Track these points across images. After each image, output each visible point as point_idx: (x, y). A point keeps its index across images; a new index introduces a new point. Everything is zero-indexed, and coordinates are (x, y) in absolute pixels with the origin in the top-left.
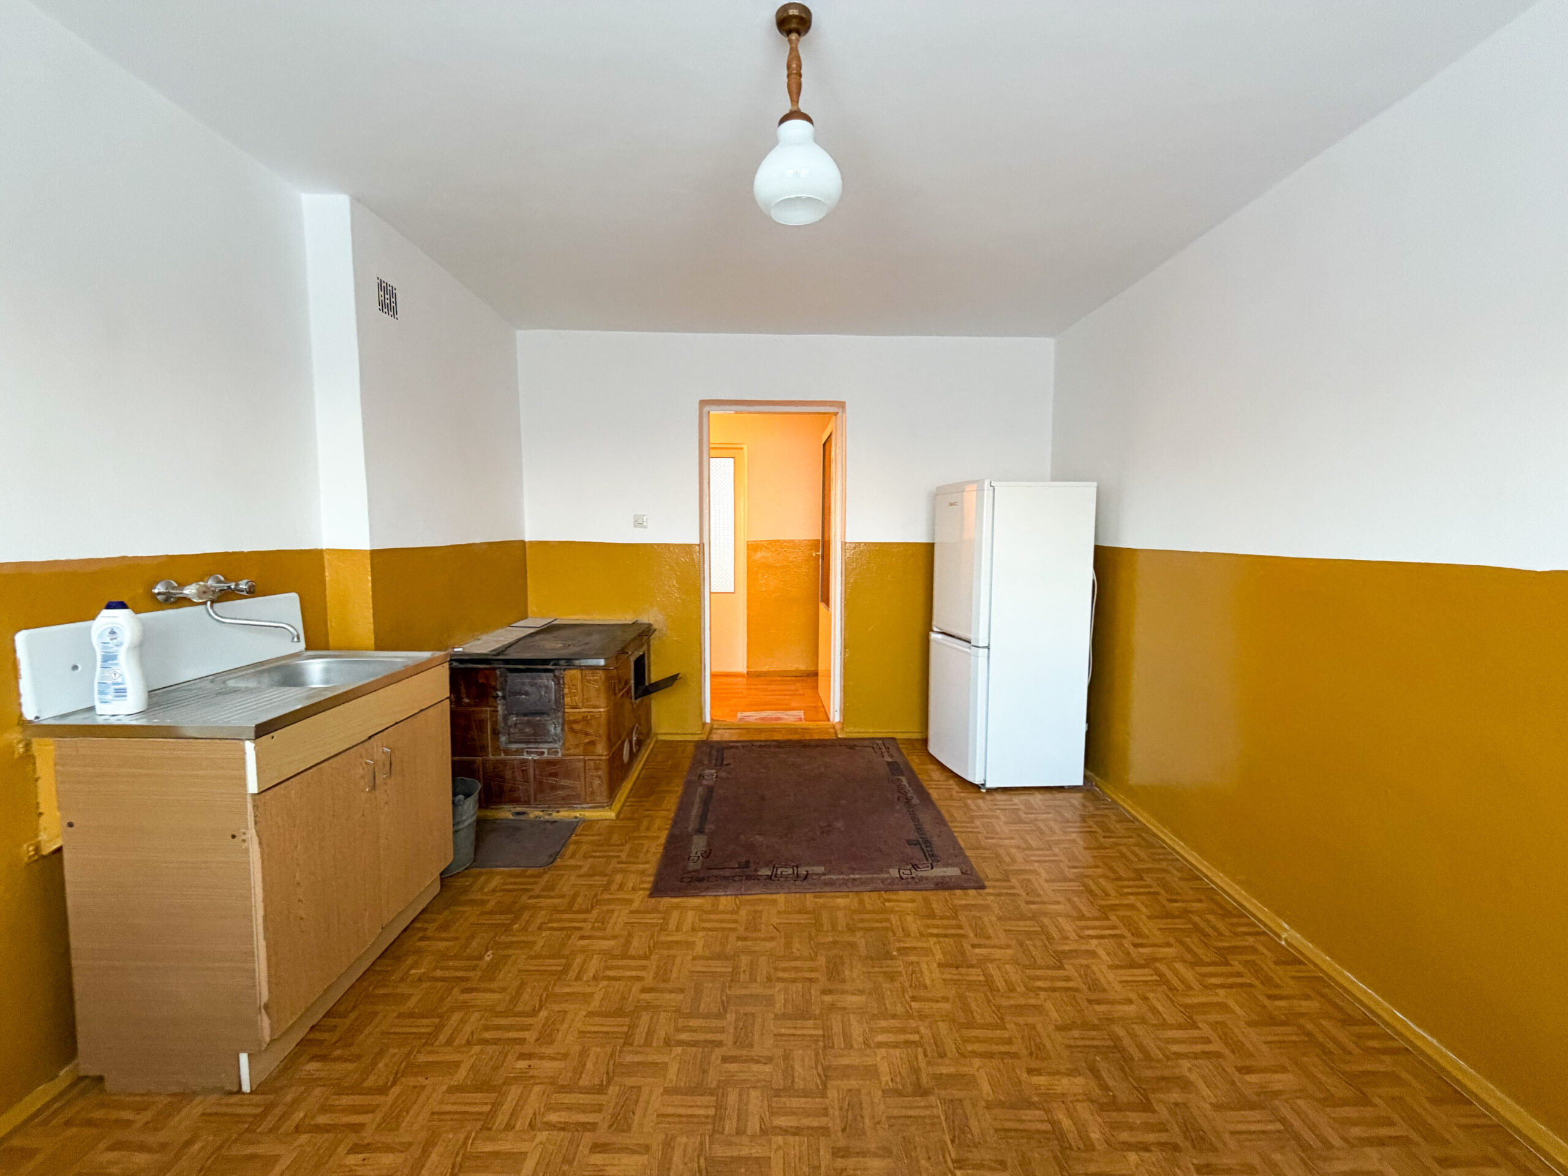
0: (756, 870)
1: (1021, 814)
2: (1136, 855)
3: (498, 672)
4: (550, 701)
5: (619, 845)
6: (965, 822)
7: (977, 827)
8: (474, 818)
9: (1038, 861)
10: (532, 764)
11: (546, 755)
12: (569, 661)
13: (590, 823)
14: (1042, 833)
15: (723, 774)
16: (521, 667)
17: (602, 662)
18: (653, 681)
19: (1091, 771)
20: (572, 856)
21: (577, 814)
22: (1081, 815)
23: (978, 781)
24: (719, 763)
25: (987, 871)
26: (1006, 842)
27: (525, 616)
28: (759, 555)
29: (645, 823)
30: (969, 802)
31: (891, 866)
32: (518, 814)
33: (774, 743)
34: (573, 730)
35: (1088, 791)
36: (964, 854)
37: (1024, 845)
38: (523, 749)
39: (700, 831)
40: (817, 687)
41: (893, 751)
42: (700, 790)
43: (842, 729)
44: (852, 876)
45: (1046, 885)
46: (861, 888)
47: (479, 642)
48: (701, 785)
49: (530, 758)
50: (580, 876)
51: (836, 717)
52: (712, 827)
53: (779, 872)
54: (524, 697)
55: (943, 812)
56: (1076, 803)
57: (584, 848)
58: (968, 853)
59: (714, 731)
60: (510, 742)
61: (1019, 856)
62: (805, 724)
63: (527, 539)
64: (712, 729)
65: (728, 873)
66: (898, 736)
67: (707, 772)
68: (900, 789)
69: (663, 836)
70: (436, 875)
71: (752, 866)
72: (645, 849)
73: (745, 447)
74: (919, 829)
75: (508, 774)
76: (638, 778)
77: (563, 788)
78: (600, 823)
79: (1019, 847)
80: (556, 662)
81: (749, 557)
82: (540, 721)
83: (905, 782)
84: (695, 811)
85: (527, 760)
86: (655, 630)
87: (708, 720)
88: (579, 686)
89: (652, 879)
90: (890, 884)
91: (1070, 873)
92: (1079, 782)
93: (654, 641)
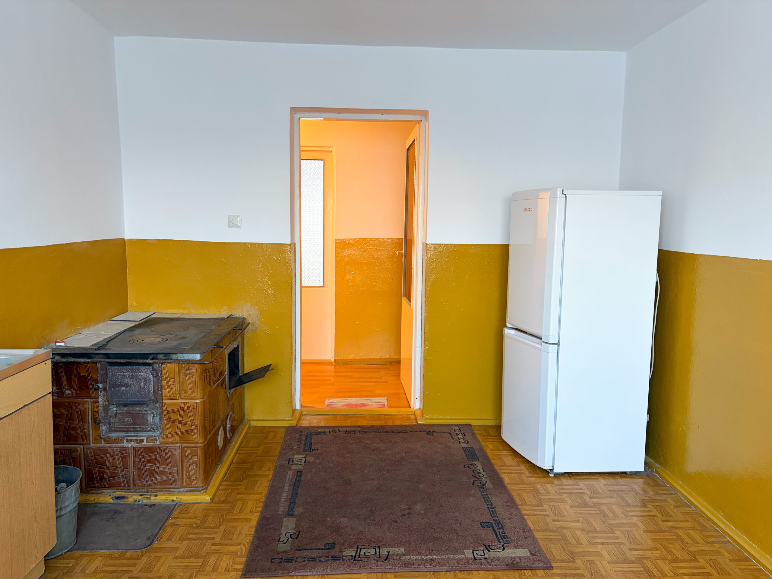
0: (341, 551)
1: (586, 498)
2: (691, 538)
3: (99, 366)
4: (148, 392)
5: (213, 528)
6: (534, 505)
7: (545, 511)
8: (76, 504)
9: (602, 544)
10: (131, 451)
11: (145, 443)
12: (168, 356)
13: (185, 507)
14: (605, 515)
15: (311, 459)
16: (122, 361)
17: (198, 357)
18: (246, 372)
19: (651, 457)
20: (169, 539)
21: (174, 498)
22: (642, 500)
23: (546, 466)
24: (307, 448)
25: (554, 552)
26: (572, 524)
27: (125, 310)
28: (346, 252)
29: (239, 505)
30: (539, 486)
31: (465, 548)
32: (118, 498)
33: (359, 429)
34: (171, 420)
35: (648, 476)
36: (533, 535)
37: (588, 528)
38: (123, 437)
39: (290, 513)
40: (399, 375)
41: (468, 437)
42: (290, 474)
43: (422, 415)
44: (429, 557)
45: (609, 567)
46: (437, 569)
47: (81, 336)
48: (290, 469)
49: (130, 446)
50: (176, 558)
51: (416, 404)
52: (301, 510)
53: (362, 553)
54: (124, 388)
55: (514, 494)
56: (636, 487)
57: (181, 531)
58: (537, 535)
59: (303, 417)
60: (111, 431)
61: (583, 538)
62: (387, 411)
63: (126, 238)
64: (301, 415)
65: (315, 554)
66: (473, 423)
67: (296, 456)
68: (476, 475)
69: (255, 519)
70: (41, 558)
71: (337, 548)
72: (237, 532)
73: (334, 150)
74: (492, 511)
75: (109, 461)
76: (232, 463)
77: (162, 473)
78: (196, 505)
79: (583, 530)
80: (155, 356)
81: (337, 254)
82: (139, 410)
83: (480, 467)
84: (285, 495)
85: (128, 447)
86: (249, 323)
87: (298, 407)
88: (177, 379)
89: (244, 560)
90: (464, 564)
91: (631, 555)
92: (640, 468)
93: (248, 334)
